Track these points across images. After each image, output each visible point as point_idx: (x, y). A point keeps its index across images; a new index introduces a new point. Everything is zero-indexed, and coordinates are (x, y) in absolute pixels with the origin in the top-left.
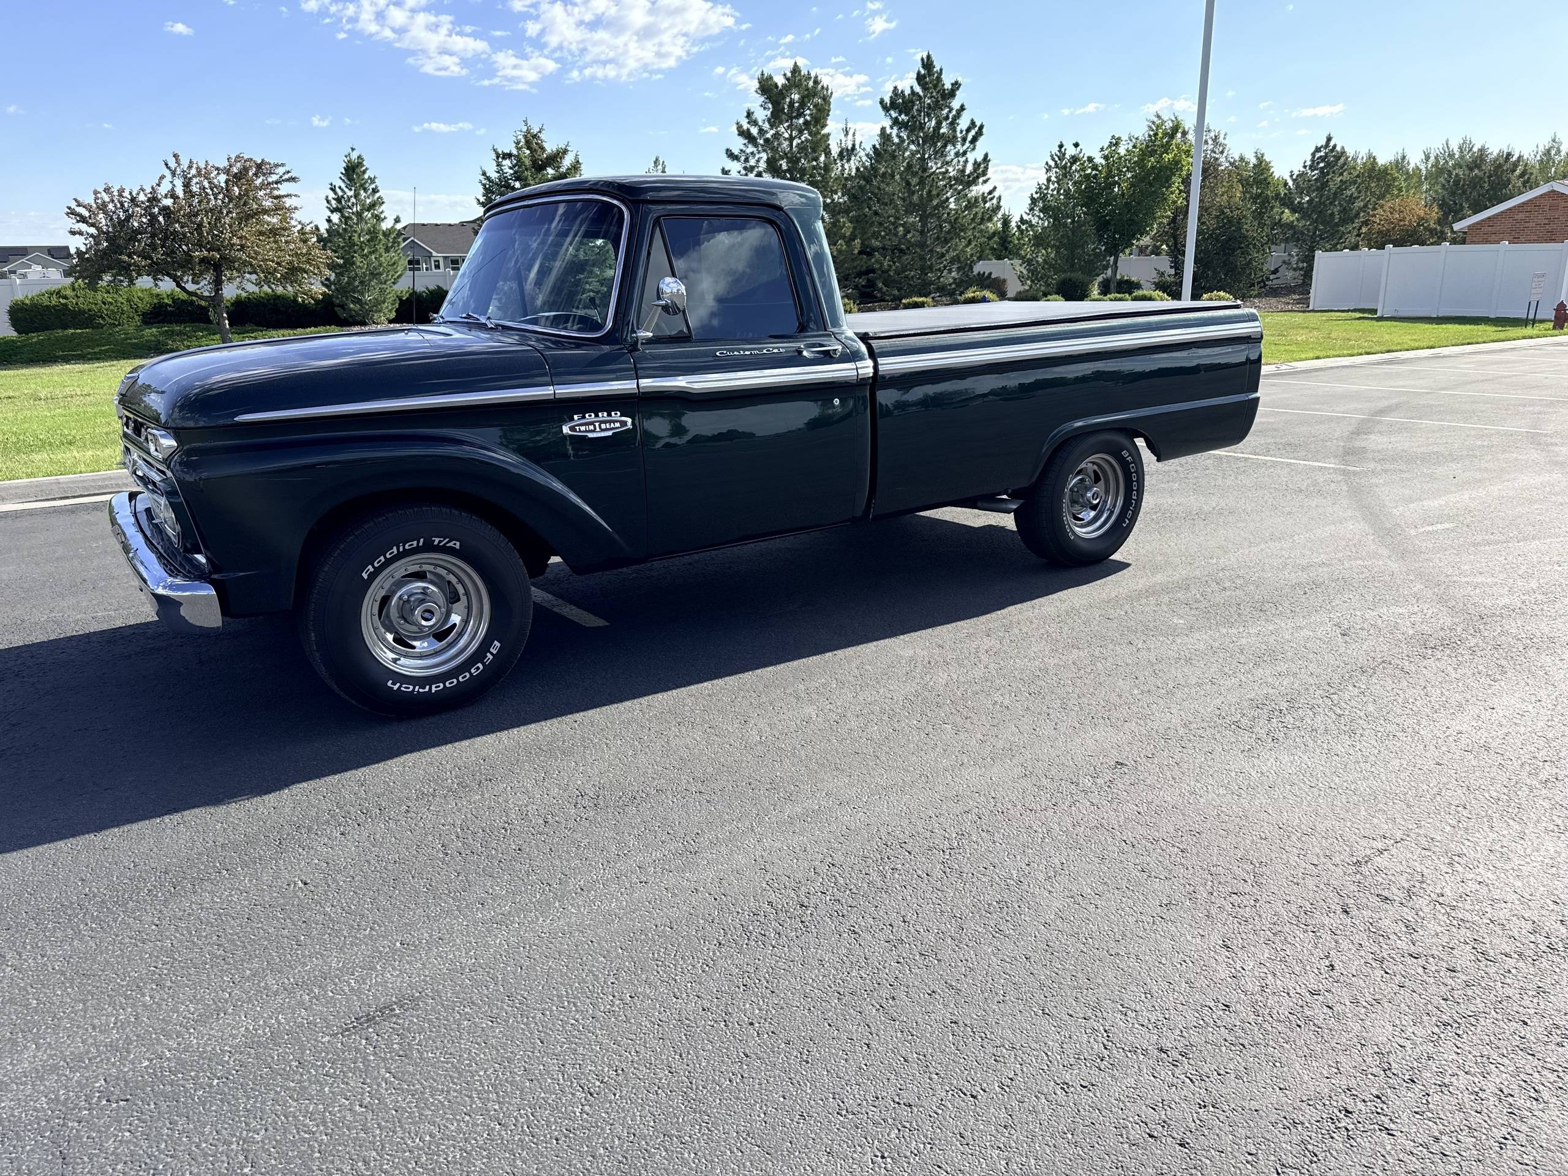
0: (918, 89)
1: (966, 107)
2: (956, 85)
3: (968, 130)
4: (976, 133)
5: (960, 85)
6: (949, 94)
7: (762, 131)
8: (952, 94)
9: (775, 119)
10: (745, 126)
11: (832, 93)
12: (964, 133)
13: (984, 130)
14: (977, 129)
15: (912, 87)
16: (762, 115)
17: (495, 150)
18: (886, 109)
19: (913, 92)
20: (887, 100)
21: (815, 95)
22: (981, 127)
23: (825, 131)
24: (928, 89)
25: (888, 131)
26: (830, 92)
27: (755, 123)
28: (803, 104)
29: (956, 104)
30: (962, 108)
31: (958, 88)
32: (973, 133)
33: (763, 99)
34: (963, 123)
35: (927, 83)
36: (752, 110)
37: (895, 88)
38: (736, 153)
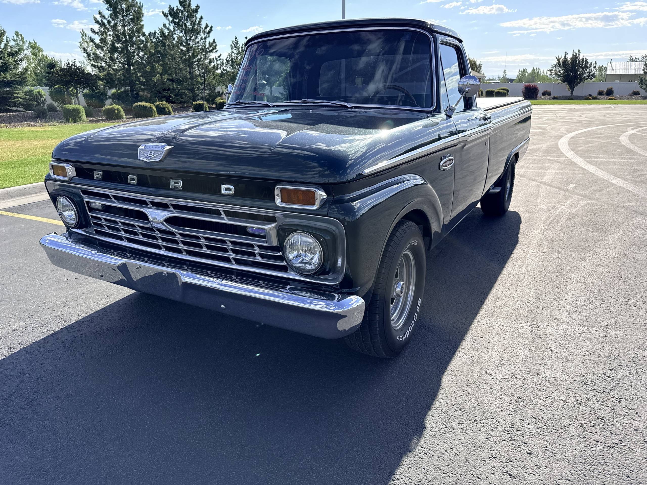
0: (180, 7)
1: (203, 17)
2: (198, 7)
3: (206, 28)
4: (210, 29)
5: (199, 7)
6: (195, 11)
7: (109, 22)
8: (196, 11)
9: (115, 15)
10: (99, 19)
11: (143, 6)
12: (204, 29)
13: (213, 29)
14: (209, 28)
15: (177, 6)
16: (107, 13)
18: (166, 16)
19: (178, 9)
20: (166, 11)
21: (134, 5)
22: (211, 27)
23: (142, 23)
24: (186, 8)
25: (168, 26)
27: (104, 17)
28: (128, 10)
29: (198, 16)
30: (201, 18)
31: (199, 9)
32: (208, 29)
33: (107, 5)
34: (203, 26)
35: (185, 5)
36: (101, 11)
37: (170, 6)
38: (97, 31)
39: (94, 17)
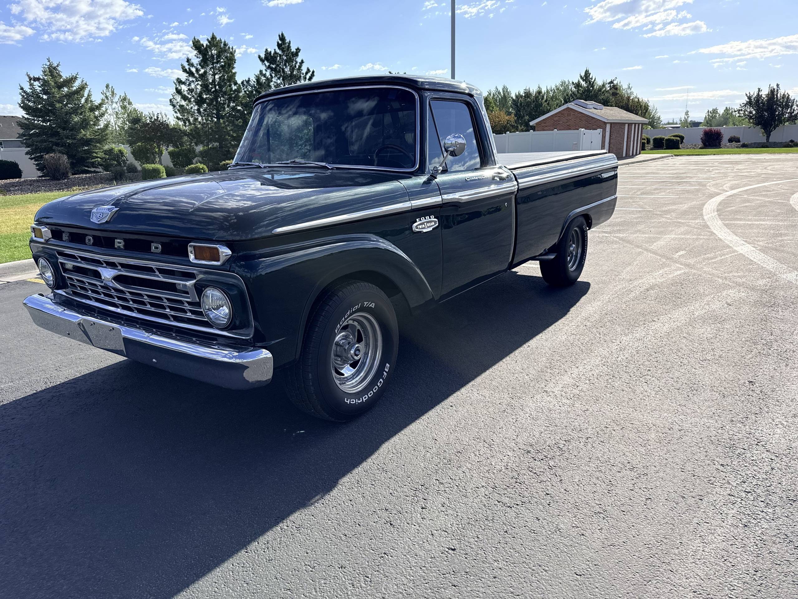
0: (278, 51)
1: (304, 61)
2: (298, 50)
3: (307, 73)
4: (311, 75)
5: (300, 50)
6: (295, 54)
7: (197, 70)
8: (296, 54)
9: (204, 63)
10: (187, 67)
11: (235, 51)
12: (305, 74)
13: (315, 74)
14: (311, 73)
15: (275, 50)
16: (196, 61)
17: (28, 75)
18: (262, 60)
19: (275, 53)
20: (263, 56)
21: (225, 51)
22: (313, 72)
23: (233, 71)
24: (284, 51)
25: (264, 72)
26: (234, 50)
27: (192, 65)
28: (219, 56)
29: (299, 60)
30: (302, 62)
31: (299, 52)
32: (309, 75)
33: (196, 52)
34: (304, 70)
35: (283, 48)
36: (190, 58)
37: (267, 50)
38: (183, 81)
39: (182, 65)
